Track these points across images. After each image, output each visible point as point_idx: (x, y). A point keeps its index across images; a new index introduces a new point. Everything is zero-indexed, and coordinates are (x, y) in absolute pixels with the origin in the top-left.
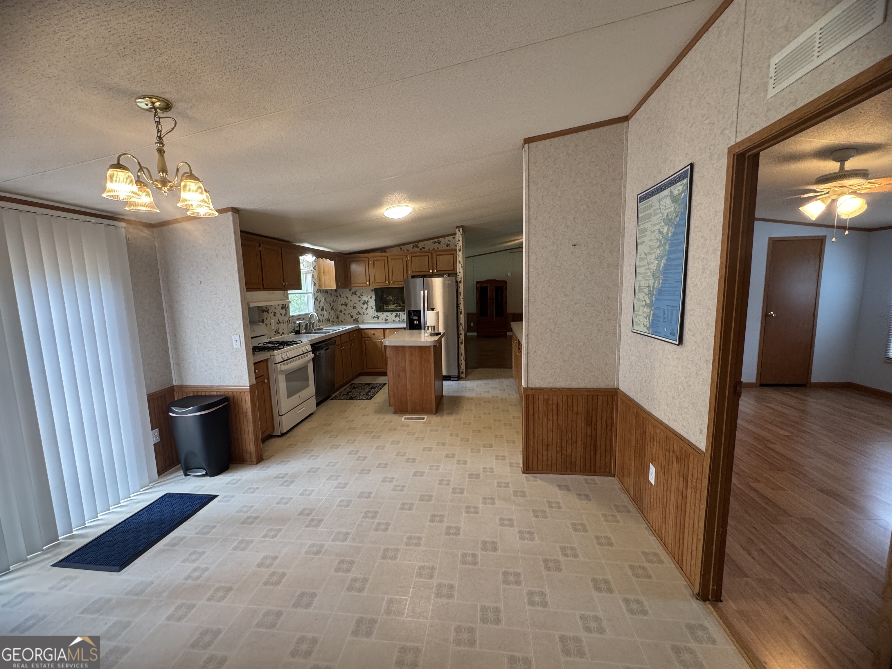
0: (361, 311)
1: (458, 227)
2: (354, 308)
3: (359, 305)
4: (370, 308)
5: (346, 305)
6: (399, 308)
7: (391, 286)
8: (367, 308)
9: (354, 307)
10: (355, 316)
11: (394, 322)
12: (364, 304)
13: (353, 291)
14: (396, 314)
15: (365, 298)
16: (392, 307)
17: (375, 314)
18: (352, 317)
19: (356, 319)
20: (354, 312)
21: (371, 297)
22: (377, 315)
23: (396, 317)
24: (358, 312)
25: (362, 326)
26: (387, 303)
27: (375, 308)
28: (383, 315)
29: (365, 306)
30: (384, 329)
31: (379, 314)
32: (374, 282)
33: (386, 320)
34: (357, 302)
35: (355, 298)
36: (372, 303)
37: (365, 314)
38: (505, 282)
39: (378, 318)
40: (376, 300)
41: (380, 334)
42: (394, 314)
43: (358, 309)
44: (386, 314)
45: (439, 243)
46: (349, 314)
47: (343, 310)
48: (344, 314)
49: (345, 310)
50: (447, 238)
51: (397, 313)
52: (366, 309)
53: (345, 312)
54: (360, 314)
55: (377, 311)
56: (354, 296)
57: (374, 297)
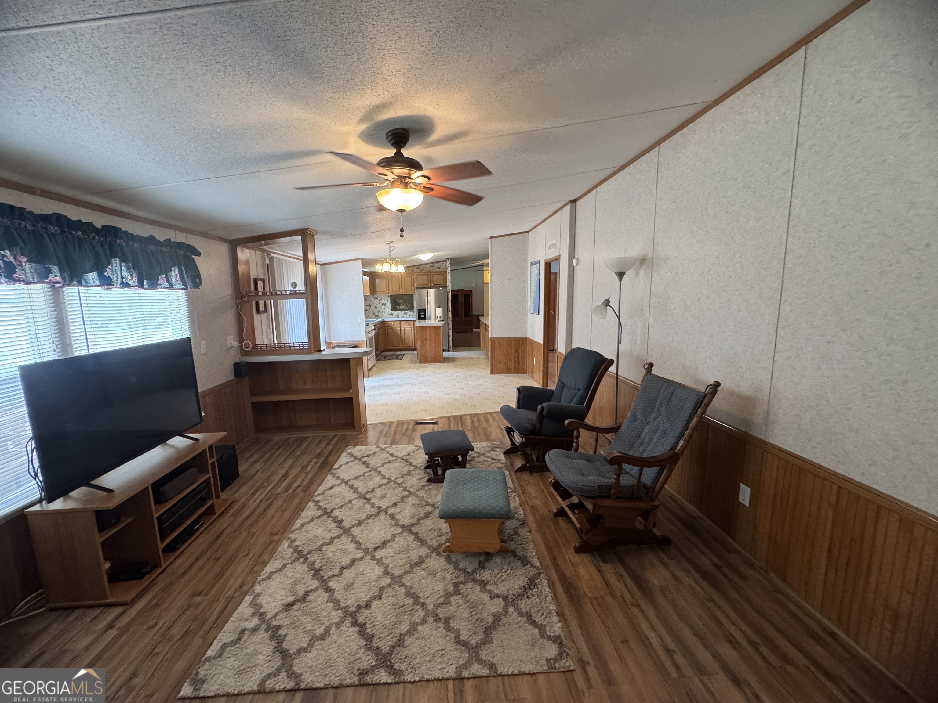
0: (381, 310)
1: (448, 259)
3: (379, 306)
4: (386, 308)
5: (370, 306)
6: (407, 308)
7: (403, 294)
9: (376, 308)
10: (376, 314)
11: (403, 317)
12: (382, 305)
13: (375, 296)
14: (405, 312)
15: (383, 301)
16: (402, 307)
17: (391, 312)
18: (374, 314)
20: (376, 310)
21: (388, 301)
23: (404, 314)
24: (379, 310)
25: (385, 320)
26: (399, 305)
27: (390, 308)
28: (395, 313)
29: (384, 307)
30: (400, 321)
31: (393, 312)
32: (391, 291)
33: (398, 316)
34: (378, 304)
35: (376, 301)
36: (389, 305)
37: (384, 312)
38: (471, 291)
39: (392, 315)
40: (391, 303)
41: (397, 324)
42: (403, 312)
43: (379, 308)
44: (398, 312)
45: (434, 266)
46: (372, 312)
48: (369, 312)
49: (369, 309)
50: (439, 264)
52: (384, 309)
55: (392, 310)
56: (376, 300)
57: (390, 301)
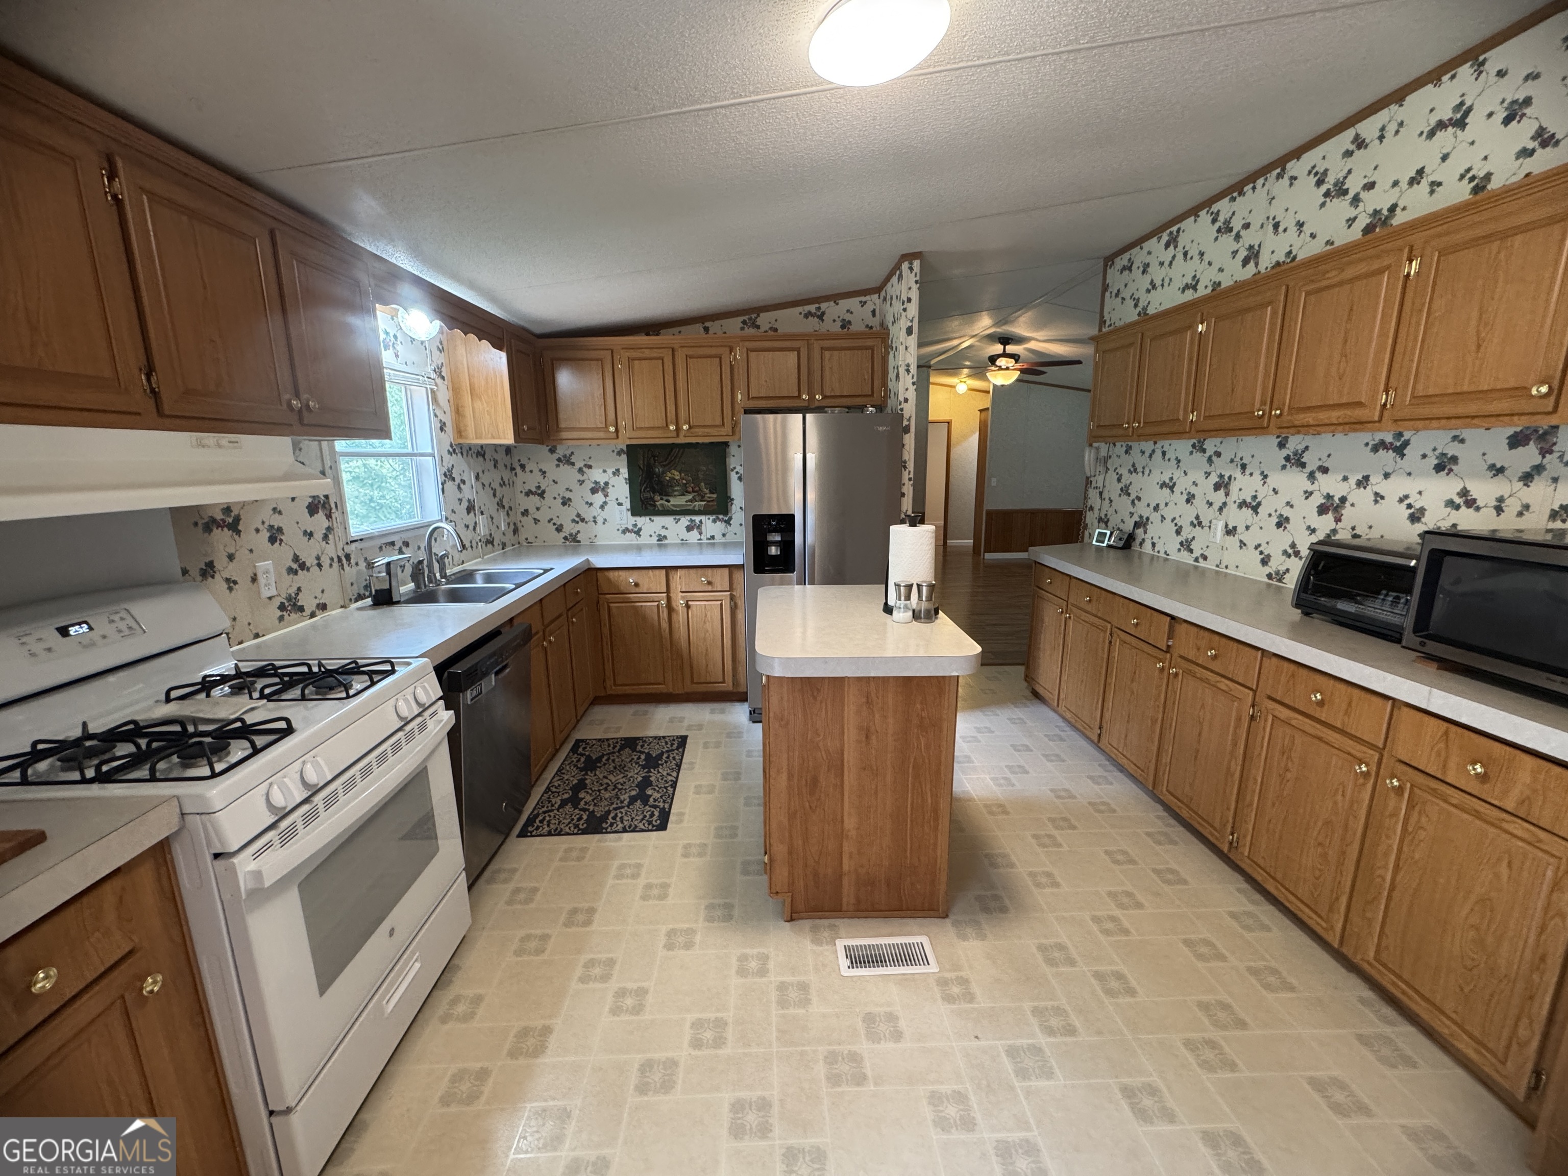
0: (588, 514)
1: (909, 257)
2: (564, 504)
3: (580, 495)
4: (612, 505)
5: (542, 495)
6: (699, 504)
7: (682, 440)
8: (605, 503)
9: (566, 502)
10: (569, 528)
11: (684, 544)
12: (594, 491)
13: (561, 451)
14: (692, 521)
15: (597, 475)
16: (678, 501)
17: (630, 520)
18: (559, 529)
19: (571, 535)
20: (566, 516)
21: (617, 473)
22: (635, 525)
23: (689, 529)
24: (578, 515)
25: (599, 561)
26: (664, 490)
27: (627, 504)
28: (651, 525)
29: (599, 498)
30: (668, 569)
31: (642, 521)
32: (629, 427)
33: (661, 538)
34: (575, 486)
35: (568, 475)
36: (621, 489)
37: (600, 520)
39: (638, 533)
40: (631, 481)
41: (657, 582)
42: (685, 521)
43: (578, 506)
44: (660, 520)
45: (821, 317)
46: (549, 521)
47: (532, 510)
48: (536, 521)
49: (538, 509)
50: (845, 304)
51: (694, 518)
52: (602, 507)
53: (537, 515)
54: (583, 520)
55: (636, 511)
56: (565, 468)
57: (624, 472)
